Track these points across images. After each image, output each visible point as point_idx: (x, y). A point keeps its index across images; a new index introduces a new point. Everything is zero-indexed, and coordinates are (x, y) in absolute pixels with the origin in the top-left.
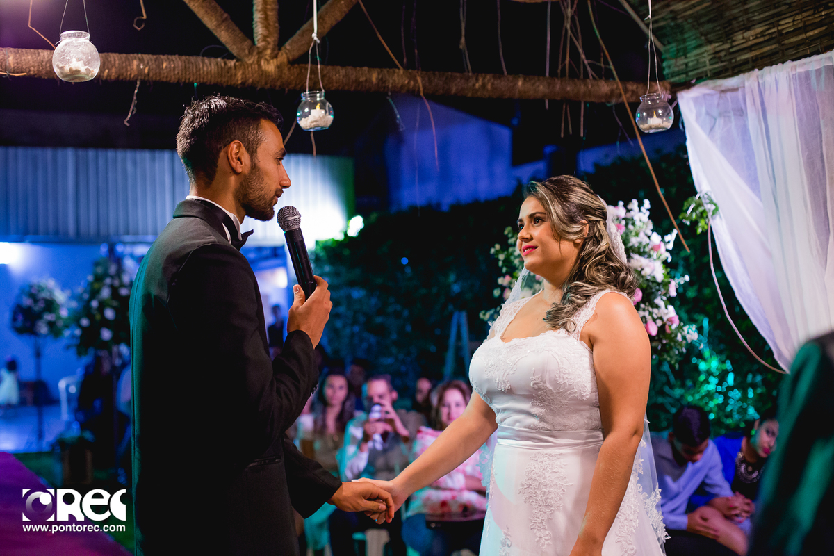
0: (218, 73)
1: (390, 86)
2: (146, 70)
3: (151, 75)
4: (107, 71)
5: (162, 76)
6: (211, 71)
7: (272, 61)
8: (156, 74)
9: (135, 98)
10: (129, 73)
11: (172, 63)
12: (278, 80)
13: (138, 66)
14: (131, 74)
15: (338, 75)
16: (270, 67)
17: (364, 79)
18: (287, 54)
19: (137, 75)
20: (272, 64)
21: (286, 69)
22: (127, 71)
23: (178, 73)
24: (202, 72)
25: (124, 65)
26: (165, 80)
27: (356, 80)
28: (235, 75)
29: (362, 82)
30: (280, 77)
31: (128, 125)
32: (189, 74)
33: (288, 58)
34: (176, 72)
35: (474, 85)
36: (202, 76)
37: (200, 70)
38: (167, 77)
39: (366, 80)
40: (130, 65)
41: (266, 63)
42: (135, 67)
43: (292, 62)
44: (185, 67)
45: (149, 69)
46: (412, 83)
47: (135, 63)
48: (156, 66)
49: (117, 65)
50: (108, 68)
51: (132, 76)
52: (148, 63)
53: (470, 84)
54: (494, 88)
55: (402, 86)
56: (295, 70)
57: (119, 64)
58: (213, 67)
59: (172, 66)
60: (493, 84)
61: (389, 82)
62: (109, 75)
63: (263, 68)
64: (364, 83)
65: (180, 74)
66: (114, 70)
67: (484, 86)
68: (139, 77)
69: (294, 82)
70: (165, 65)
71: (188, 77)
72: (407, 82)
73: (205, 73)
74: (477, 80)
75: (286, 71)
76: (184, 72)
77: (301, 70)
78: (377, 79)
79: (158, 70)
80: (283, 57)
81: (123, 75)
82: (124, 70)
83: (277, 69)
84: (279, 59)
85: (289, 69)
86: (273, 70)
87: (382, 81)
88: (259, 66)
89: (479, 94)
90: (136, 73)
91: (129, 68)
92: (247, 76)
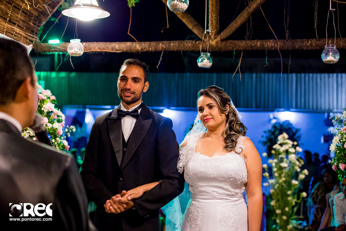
0: (192, 46)
1: (266, 47)
2: (165, 47)
3: (167, 49)
4: (150, 48)
5: (171, 49)
6: (189, 45)
7: (214, 40)
8: (169, 48)
9: (161, 58)
10: (159, 48)
11: (174, 44)
12: (217, 47)
13: (162, 45)
14: (159, 49)
15: (242, 44)
16: (213, 43)
17: (254, 45)
18: (220, 37)
19: (162, 49)
20: (214, 42)
21: (220, 43)
22: (158, 48)
23: (177, 47)
24: (186, 46)
25: (157, 45)
26: (173, 50)
27: (250, 45)
28: (199, 47)
29: (253, 46)
30: (217, 46)
31: (158, 68)
32: (181, 47)
33: (221, 39)
34: (176, 47)
35: (306, 44)
36: (186, 48)
37: (185, 46)
38: (173, 49)
39: (255, 45)
40: (159, 45)
41: (212, 41)
42: (161, 46)
43: (222, 40)
44: (179, 45)
45: (166, 47)
46: (276, 45)
47: (161, 44)
48: (168, 45)
49: (154, 46)
50: (151, 47)
51: (160, 49)
52: (165, 44)
53: (304, 44)
54: (317, 45)
55: (271, 47)
56: (224, 43)
57: (155, 45)
58: (190, 44)
59: (174, 45)
60: (315, 43)
61: (265, 45)
62: (152, 50)
63: (210, 43)
64: (254, 46)
65: (178, 47)
66: (153, 48)
67: (311, 44)
68: (163, 50)
69: (223, 48)
70: (172, 45)
71: (181, 48)
72: (273, 45)
73: (187, 47)
74: (308, 42)
75: (219, 44)
76: (179, 47)
77: (226, 43)
78: (260, 44)
79: (169, 47)
80: (219, 38)
81: (156, 49)
82: (157, 47)
83: (216, 43)
84: (217, 39)
85: (221, 43)
86: (214, 44)
87: (262, 45)
88: (209, 43)
89: (309, 48)
90: (161, 48)
91: (158, 47)
92: (204, 47)
